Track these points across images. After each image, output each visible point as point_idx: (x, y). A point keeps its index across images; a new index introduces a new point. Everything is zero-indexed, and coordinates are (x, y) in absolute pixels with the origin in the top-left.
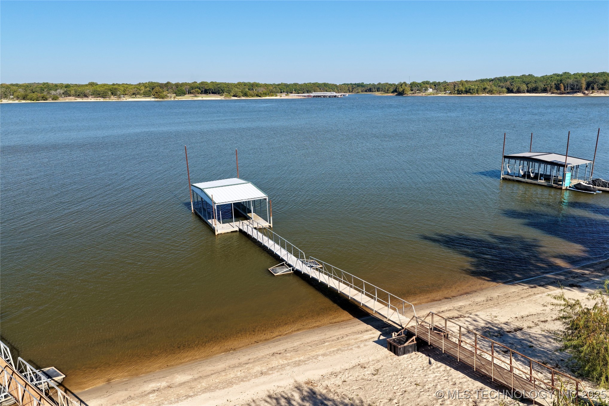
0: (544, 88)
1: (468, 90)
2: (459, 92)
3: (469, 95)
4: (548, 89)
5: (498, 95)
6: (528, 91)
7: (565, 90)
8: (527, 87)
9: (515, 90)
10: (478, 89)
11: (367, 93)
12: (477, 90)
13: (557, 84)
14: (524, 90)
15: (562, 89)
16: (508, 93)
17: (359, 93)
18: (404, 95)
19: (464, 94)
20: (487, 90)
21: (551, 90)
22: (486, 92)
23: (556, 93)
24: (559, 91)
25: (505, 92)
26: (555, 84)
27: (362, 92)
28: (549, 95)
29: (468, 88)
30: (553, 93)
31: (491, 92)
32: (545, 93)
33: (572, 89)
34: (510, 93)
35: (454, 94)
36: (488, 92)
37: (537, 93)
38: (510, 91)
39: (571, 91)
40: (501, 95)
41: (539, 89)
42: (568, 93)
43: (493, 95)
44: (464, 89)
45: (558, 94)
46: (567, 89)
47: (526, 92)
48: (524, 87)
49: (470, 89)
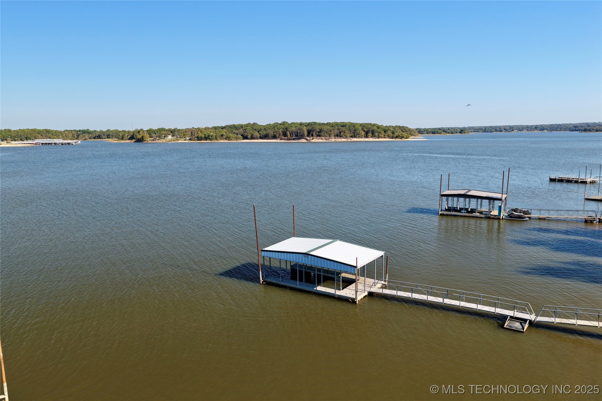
0: (273, 135)
1: (207, 136)
2: (199, 139)
3: (208, 141)
4: (277, 135)
5: (235, 141)
6: (261, 138)
7: (291, 137)
8: (259, 134)
9: (249, 136)
10: (216, 135)
11: (96, 140)
12: (216, 137)
13: (283, 131)
14: (257, 137)
15: (289, 136)
16: (243, 139)
17: (87, 139)
18: (144, 142)
19: (203, 140)
20: (224, 137)
21: (280, 137)
22: (224, 139)
23: (284, 139)
24: (286, 138)
25: (241, 138)
26: (282, 132)
27: (90, 138)
28: (278, 141)
29: (207, 135)
30: (281, 139)
31: (228, 138)
32: (275, 139)
33: (296, 136)
34: (245, 139)
35: (194, 140)
36: (225, 139)
37: (268, 139)
38: (245, 138)
39: (296, 137)
40: (238, 141)
41: (270, 136)
42: (294, 139)
43: (231, 141)
44: (203, 136)
45: (286, 140)
46: (293, 136)
47: (259, 138)
48: (256, 134)
49: (209, 136)
